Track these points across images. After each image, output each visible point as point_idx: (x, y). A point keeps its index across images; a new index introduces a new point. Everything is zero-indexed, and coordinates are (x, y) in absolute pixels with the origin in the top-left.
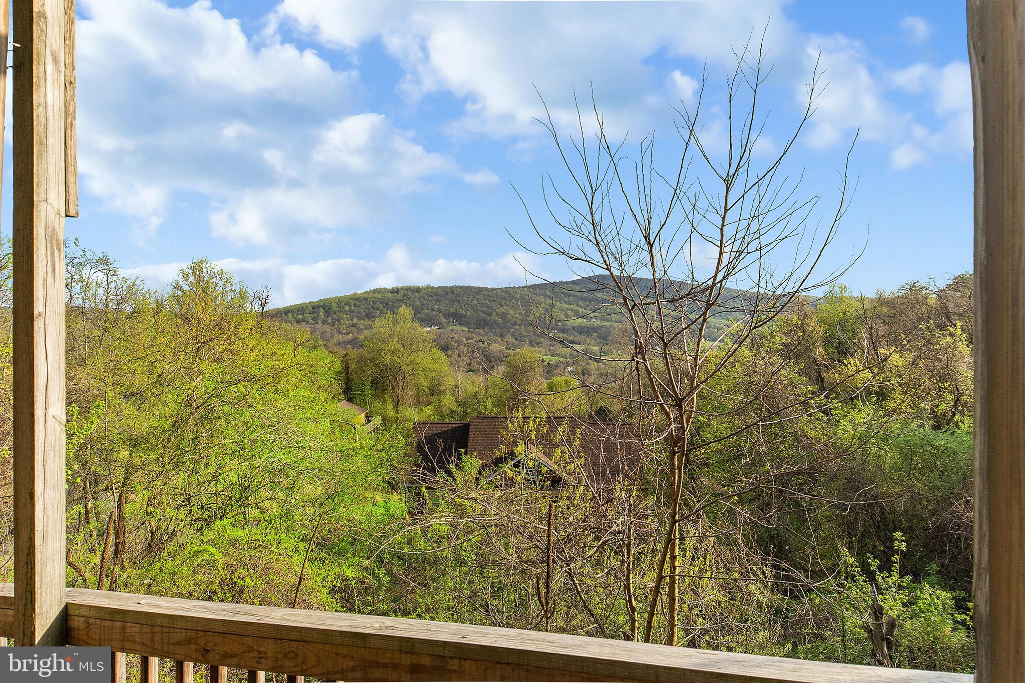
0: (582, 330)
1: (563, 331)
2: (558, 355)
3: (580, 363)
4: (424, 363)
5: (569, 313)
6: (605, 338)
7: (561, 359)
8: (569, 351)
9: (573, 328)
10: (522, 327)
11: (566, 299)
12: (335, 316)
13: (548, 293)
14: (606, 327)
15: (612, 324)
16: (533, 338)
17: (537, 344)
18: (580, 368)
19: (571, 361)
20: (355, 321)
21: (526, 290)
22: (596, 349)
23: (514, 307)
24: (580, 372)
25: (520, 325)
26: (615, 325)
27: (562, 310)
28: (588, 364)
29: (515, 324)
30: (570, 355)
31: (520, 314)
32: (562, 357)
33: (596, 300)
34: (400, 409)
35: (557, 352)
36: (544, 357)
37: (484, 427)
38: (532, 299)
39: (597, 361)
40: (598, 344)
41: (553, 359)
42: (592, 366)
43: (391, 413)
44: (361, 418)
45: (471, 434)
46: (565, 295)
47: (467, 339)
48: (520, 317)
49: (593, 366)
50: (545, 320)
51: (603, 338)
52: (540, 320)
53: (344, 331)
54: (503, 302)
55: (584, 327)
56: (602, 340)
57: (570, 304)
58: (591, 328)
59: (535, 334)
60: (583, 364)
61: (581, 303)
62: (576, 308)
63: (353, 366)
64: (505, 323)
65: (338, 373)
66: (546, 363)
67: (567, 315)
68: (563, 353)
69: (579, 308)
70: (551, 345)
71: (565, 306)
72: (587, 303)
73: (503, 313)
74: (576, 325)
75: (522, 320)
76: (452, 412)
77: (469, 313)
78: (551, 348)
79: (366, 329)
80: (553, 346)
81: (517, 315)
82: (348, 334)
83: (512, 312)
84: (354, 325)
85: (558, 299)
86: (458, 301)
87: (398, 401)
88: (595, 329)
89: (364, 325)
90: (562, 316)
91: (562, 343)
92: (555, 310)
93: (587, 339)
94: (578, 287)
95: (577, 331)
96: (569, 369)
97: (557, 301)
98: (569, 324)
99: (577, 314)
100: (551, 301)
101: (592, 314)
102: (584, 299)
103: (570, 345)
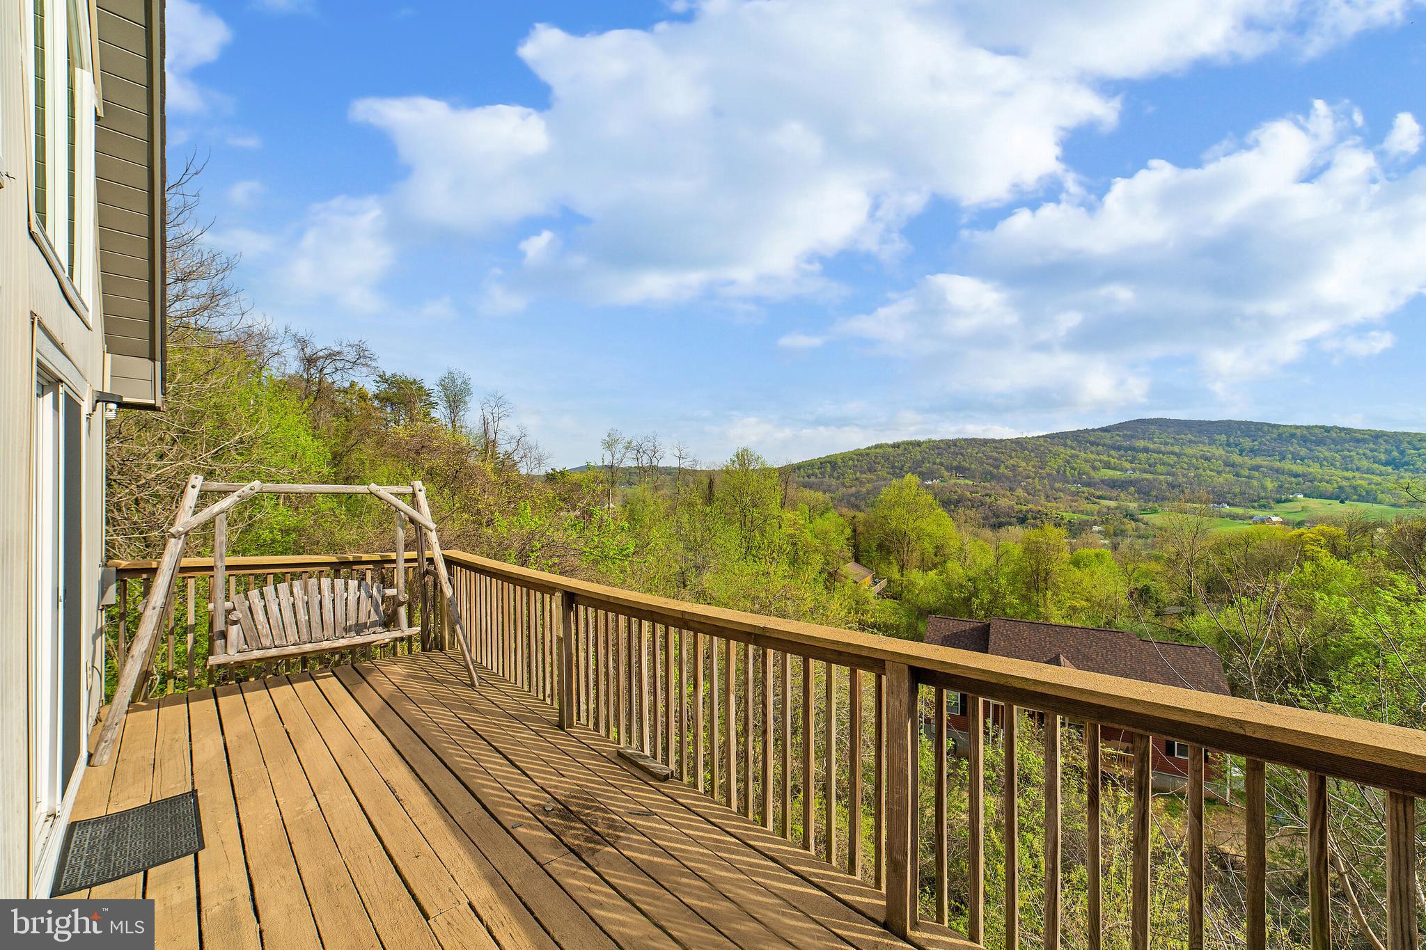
0: (1113, 484)
1: (1089, 485)
2: (1082, 512)
3: (1112, 522)
4: (929, 529)
5: (1098, 464)
6: (1147, 494)
7: (1086, 517)
8: (1096, 507)
9: (1103, 481)
10: (1037, 480)
11: (1093, 449)
12: (840, 471)
13: (1069, 442)
14: (1147, 480)
15: (1155, 476)
16: (1050, 492)
17: (1055, 499)
18: (1112, 528)
19: (1099, 519)
20: (858, 475)
21: (1042, 440)
22: (1133, 506)
23: (1026, 459)
24: (1112, 532)
25: (1034, 478)
26: (1162, 477)
27: (1086, 461)
28: (1123, 524)
29: (1028, 477)
30: (1098, 513)
31: (1033, 467)
32: (1087, 514)
33: (1134, 449)
34: (905, 572)
35: (1080, 509)
36: (1064, 514)
37: (1007, 631)
38: (1049, 451)
39: (1136, 520)
40: (1135, 500)
41: (1076, 516)
43: (896, 575)
44: (869, 580)
45: (992, 637)
46: (1092, 443)
47: (972, 493)
48: (1033, 470)
49: (1130, 526)
50: (1064, 472)
51: (1144, 494)
52: (1058, 472)
53: (847, 485)
54: (1013, 454)
55: (1117, 480)
56: (1142, 496)
57: (1099, 454)
58: (1126, 482)
59: (1052, 488)
60: (1116, 523)
61: (1113, 452)
62: (1106, 459)
63: (860, 529)
64: (1015, 476)
65: (848, 539)
66: (1066, 521)
67: (1094, 468)
68: (1089, 510)
69: (1111, 458)
70: (1072, 501)
71: (1092, 456)
72: (1122, 452)
73: (1013, 466)
74: (1106, 478)
75: (1036, 473)
76: (961, 586)
77: (973, 466)
78: (1074, 504)
79: (868, 482)
80: (1076, 501)
81: (1030, 468)
82: (851, 487)
83: (1023, 464)
84: (857, 479)
85: (1082, 449)
86: (962, 454)
87: (903, 565)
88: (1133, 483)
89: (866, 478)
90: (1087, 468)
91: (1088, 498)
92: (1079, 461)
93: (1122, 494)
94: (1108, 435)
95: (1107, 485)
96: (1096, 528)
97: (1080, 451)
98: (1096, 476)
99: (1108, 466)
100: (1073, 452)
101: (1128, 465)
102: (1119, 448)
103: (1097, 500)
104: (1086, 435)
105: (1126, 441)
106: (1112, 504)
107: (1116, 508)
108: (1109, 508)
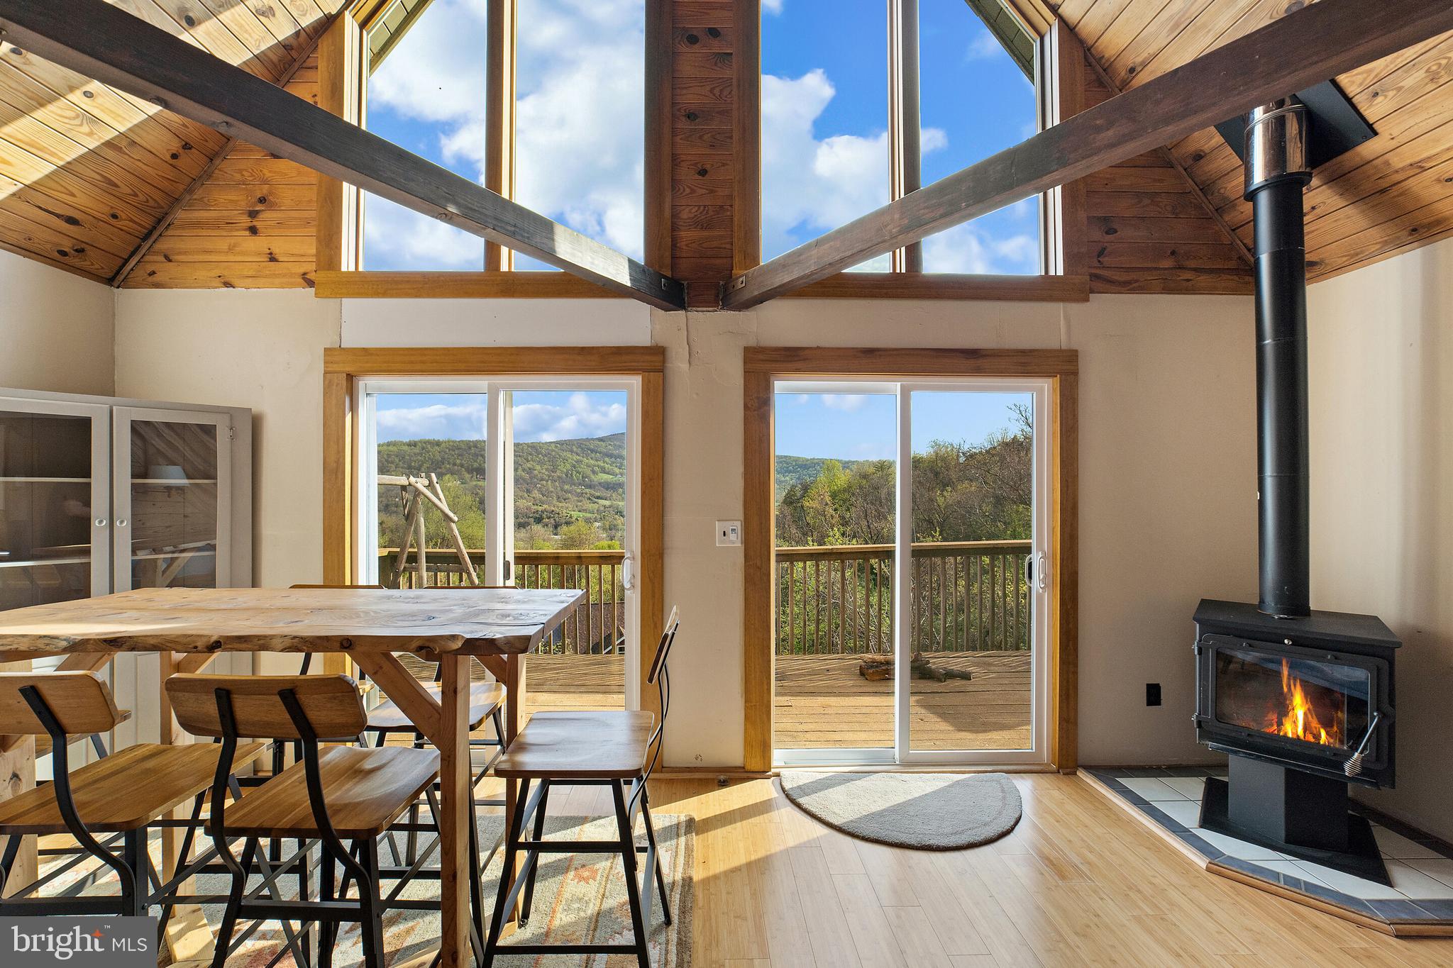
1: (590, 487)
2: (585, 511)
5: (596, 469)
7: (589, 515)
8: (596, 506)
9: (600, 484)
10: (549, 482)
11: (593, 455)
13: (575, 449)
16: (560, 494)
17: (565, 500)
18: (608, 523)
21: (553, 445)
23: (539, 463)
25: (547, 481)
27: (588, 466)
28: (615, 519)
29: (542, 480)
30: (597, 511)
31: (547, 470)
32: (590, 513)
35: (584, 508)
36: (572, 513)
38: (559, 455)
41: (581, 514)
42: (619, 522)
46: (592, 451)
48: (547, 473)
50: (572, 475)
52: (567, 476)
55: (610, 483)
57: (597, 460)
58: (617, 484)
59: (562, 490)
61: (607, 459)
62: (602, 465)
66: (573, 519)
67: (594, 472)
69: (605, 464)
70: (578, 501)
71: (592, 462)
72: (613, 459)
73: (530, 469)
75: (549, 476)
78: (579, 503)
80: (581, 501)
83: (538, 467)
86: (482, 456)
90: (588, 472)
91: (590, 499)
92: (582, 466)
93: (614, 495)
94: (603, 444)
95: (604, 487)
96: (597, 524)
97: (583, 457)
98: (596, 480)
99: (604, 471)
100: (578, 457)
101: (617, 470)
102: (610, 456)
103: (597, 500)
104: (588, 444)
105: (615, 450)
106: (607, 503)
107: (610, 507)
108: (605, 507)
